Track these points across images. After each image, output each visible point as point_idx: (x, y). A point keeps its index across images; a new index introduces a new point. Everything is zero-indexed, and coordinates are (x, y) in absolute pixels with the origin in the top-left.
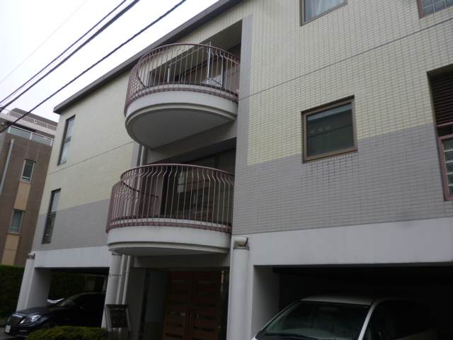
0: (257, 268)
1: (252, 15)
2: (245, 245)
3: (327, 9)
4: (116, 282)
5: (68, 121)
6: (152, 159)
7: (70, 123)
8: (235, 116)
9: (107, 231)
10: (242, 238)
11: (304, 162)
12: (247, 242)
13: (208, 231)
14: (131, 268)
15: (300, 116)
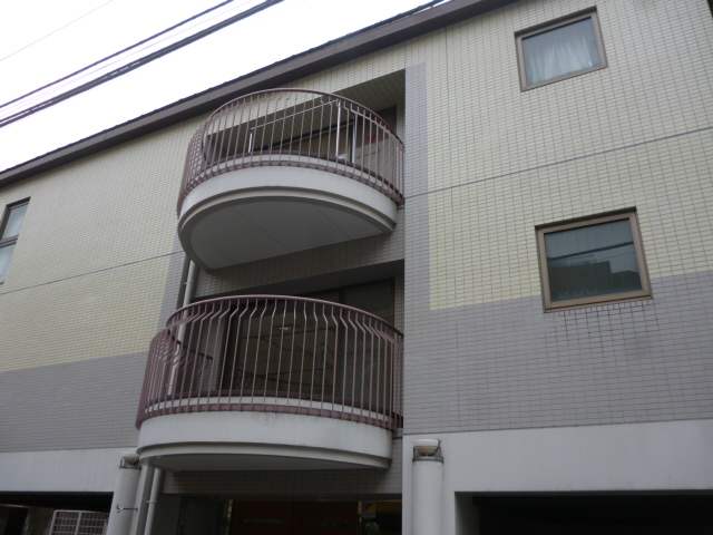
0: (460, 496)
1: (424, 64)
2: (434, 454)
3: (564, 71)
4: (129, 521)
5: (10, 207)
6: (208, 288)
7: (14, 212)
8: (394, 224)
9: (139, 424)
10: (428, 441)
11: (547, 310)
12: (439, 448)
13: (362, 426)
14: (160, 494)
15: (534, 232)
